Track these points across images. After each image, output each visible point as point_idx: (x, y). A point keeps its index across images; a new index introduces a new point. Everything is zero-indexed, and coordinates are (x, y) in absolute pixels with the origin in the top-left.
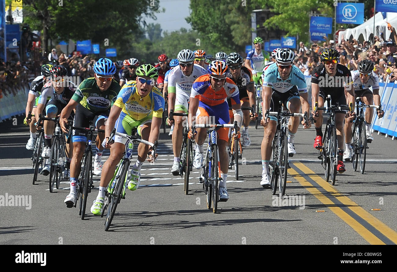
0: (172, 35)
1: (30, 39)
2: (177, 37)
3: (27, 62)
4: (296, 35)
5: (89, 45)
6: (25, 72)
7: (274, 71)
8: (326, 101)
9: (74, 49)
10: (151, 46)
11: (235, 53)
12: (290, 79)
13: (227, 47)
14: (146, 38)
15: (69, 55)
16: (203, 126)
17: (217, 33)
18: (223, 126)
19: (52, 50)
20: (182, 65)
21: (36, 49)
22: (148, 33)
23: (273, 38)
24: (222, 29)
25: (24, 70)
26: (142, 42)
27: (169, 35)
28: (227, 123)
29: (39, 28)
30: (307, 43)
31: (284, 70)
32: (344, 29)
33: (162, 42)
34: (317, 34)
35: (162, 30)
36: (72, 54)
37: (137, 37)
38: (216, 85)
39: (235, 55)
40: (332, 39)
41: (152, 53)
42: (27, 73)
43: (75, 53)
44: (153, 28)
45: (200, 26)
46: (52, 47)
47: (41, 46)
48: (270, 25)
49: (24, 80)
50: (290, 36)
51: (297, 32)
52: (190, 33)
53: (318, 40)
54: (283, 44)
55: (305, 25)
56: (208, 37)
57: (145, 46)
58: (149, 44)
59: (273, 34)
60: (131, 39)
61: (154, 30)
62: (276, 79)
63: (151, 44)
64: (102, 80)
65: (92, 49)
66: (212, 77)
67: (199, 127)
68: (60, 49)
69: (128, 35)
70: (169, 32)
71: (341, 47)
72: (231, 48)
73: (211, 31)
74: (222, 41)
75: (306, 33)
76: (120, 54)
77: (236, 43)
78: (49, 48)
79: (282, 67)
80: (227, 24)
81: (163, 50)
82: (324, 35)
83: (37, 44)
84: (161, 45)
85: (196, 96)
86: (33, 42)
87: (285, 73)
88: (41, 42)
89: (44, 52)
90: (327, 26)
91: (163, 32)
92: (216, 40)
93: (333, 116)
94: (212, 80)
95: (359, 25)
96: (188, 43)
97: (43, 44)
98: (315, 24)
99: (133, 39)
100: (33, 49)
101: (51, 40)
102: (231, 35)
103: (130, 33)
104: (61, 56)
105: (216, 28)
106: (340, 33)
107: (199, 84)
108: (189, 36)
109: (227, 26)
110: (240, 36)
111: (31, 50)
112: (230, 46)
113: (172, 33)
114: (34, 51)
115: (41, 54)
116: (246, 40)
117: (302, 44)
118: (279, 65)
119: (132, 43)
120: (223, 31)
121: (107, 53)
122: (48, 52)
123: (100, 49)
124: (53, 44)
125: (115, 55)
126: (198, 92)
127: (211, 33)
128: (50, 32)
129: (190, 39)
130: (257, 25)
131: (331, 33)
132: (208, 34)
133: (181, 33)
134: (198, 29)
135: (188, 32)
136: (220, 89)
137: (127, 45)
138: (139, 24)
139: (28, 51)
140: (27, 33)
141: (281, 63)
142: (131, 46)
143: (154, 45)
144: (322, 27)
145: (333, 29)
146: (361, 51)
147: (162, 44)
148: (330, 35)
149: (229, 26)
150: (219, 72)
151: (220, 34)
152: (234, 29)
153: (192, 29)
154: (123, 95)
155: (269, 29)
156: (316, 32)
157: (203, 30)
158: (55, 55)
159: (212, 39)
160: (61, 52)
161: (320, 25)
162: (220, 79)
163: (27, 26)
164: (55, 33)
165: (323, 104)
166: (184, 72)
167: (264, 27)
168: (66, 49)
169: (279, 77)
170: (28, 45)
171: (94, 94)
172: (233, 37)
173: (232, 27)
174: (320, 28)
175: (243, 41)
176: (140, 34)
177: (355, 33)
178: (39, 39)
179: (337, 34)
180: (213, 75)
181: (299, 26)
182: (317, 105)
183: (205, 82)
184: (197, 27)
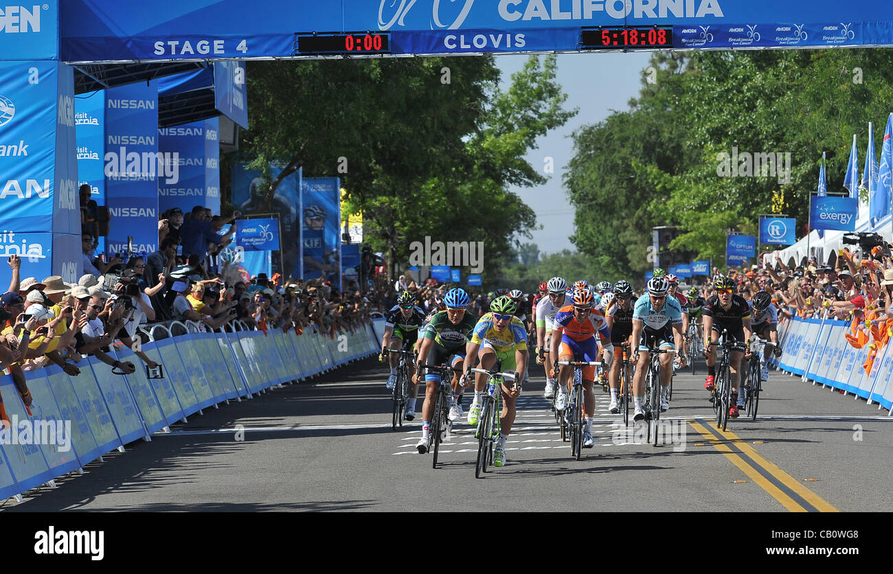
0: (552, 259)
1: (371, 263)
2: (558, 261)
3: (368, 293)
4: (709, 258)
5: (447, 271)
6: (366, 305)
7: (646, 303)
8: (722, 336)
9: (428, 276)
10: (525, 273)
11: (624, 281)
12: (664, 309)
13: (622, 273)
14: (518, 262)
15: (422, 284)
16: (567, 363)
17: (609, 256)
18: (589, 364)
19: (400, 277)
20: (553, 295)
21: (380, 276)
22: (522, 256)
23: (680, 262)
24: (616, 251)
25: (365, 302)
26: (515, 267)
27: (549, 258)
28: (594, 361)
29: (384, 249)
30: (723, 269)
31: (657, 301)
32: (769, 251)
33: (540, 266)
34: (736, 258)
35: (539, 251)
36: (425, 282)
37: (508, 261)
38: (580, 316)
39: (624, 283)
40: (756, 264)
41: (526, 281)
42: (369, 306)
43: (430, 281)
44: (528, 250)
45: (588, 247)
46: (400, 273)
47: (386, 272)
48: (677, 247)
49: (365, 315)
50: (701, 260)
51: (710, 255)
52: (575, 256)
53: (737, 265)
54: (693, 269)
55: (721, 246)
56: (597, 260)
57: (517, 272)
58: (523, 270)
59: (679, 258)
60: (500, 263)
61: (529, 252)
62: (648, 311)
63: (525, 270)
64: (453, 312)
65: (451, 276)
66: (576, 307)
67: (562, 365)
68: (410, 275)
69: (496, 257)
70: (549, 254)
71: (766, 273)
72: (626, 275)
73: (601, 253)
74: (616, 266)
75: (721, 256)
76: (486, 282)
77: (634, 269)
78: (396, 275)
79: (655, 298)
80: (622, 245)
81: (540, 277)
82: (744, 259)
83: (381, 269)
84: (538, 271)
85: (559, 329)
86: (376, 267)
87: (658, 305)
88: (386, 267)
89: (389, 280)
90: (749, 247)
91: (540, 253)
92: (608, 265)
93: (727, 353)
94: (576, 311)
95: (789, 246)
96: (572, 268)
97: (389, 269)
98: (734, 245)
99: (503, 263)
100: (376, 276)
101: (399, 265)
102: (627, 259)
103: (499, 256)
104: (411, 285)
105: (608, 249)
106: (765, 255)
107: (563, 314)
108: (574, 259)
109: (622, 247)
110: (638, 259)
111: (373, 277)
112: (625, 273)
113: (552, 256)
114: (377, 279)
115: (386, 282)
116: (645, 265)
117: (717, 270)
118: (651, 295)
119: (501, 268)
120: (618, 253)
121: (470, 281)
122: (395, 279)
123: (461, 277)
124: (402, 270)
125: (480, 284)
126: (561, 323)
127: (601, 256)
128: (398, 254)
129: (575, 264)
130: (660, 247)
131: (753, 256)
132: (597, 257)
133: (563, 256)
134: (585, 251)
135: (572, 254)
136: (585, 320)
137: (495, 271)
138: (511, 244)
139: (369, 279)
140: (368, 256)
141: (654, 294)
142: (500, 272)
143: (529, 271)
144: (742, 248)
145: (756, 251)
146: (792, 279)
147: (540, 270)
148: (752, 258)
149: (625, 247)
150: (583, 301)
151: (613, 257)
152: (630, 251)
153: (577, 251)
154: (479, 330)
155: (675, 252)
156: (735, 254)
157: (591, 252)
158: (404, 284)
159: (603, 264)
160: (411, 280)
161: (741, 246)
162: (584, 309)
163: (368, 246)
164: (403, 256)
165: (717, 340)
166: (554, 303)
167: (669, 250)
168: (417, 275)
169: (651, 309)
170: (369, 271)
171: (447, 329)
172: (629, 262)
173: (628, 249)
174: (739, 250)
175: (641, 266)
176: (511, 257)
177: (785, 256)
178: (383, 264)
179: (762, 257)
180: (576, 305)
181: (713, 247)
182: (710, 339)
183: (570, 313)
184: (584, 249)
